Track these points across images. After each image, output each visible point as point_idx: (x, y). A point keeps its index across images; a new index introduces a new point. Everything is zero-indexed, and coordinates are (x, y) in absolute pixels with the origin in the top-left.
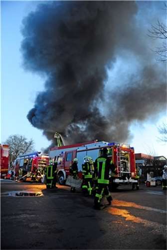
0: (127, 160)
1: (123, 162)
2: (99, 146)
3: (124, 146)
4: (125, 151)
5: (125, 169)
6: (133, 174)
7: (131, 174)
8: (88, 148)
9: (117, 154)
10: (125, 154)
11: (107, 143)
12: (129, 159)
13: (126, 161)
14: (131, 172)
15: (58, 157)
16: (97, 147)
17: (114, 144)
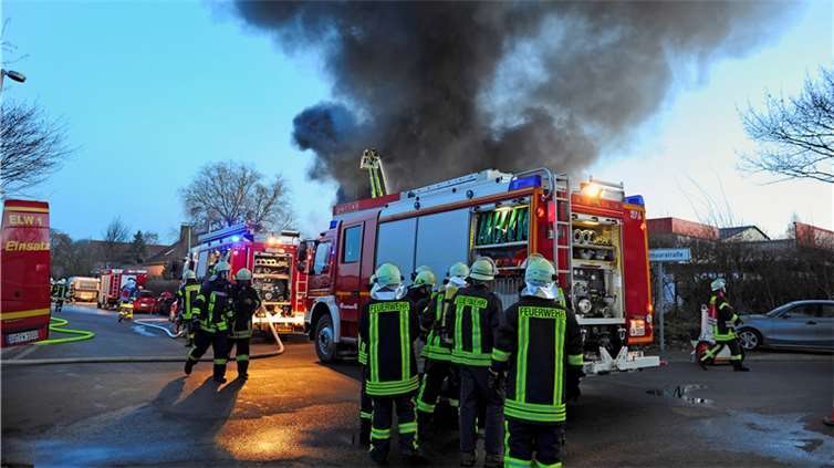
0: (609, 258)
1: (588, 271)
2: (471, 194)
3: (592, 192)
4: (595, 214)
5: (599, 303)
6: (637, 326)
7: (627, 326)
8: (426, 205)
9: (554, 234)
10: (599, 229)
11: (507, 178)
12: (618, 256)
13: (604, 266)
14: (629, 316)
15: (317, 243)
16: (461, 197)
17: (538, 180)
